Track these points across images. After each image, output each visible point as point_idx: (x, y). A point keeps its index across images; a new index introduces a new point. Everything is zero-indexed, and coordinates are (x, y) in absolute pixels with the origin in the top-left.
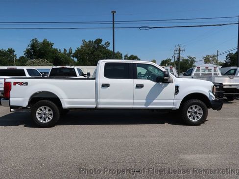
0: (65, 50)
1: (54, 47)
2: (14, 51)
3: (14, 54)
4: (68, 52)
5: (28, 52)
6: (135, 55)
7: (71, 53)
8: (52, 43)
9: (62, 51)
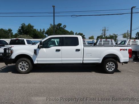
0: (41, 30)
1: (34, 28)
2: (12, 30)
3: (12, 32)
4: (42, 31)
5: (19, 31)
6: (81, 33)
7: (44, 32)
8: (33, 26)
9: (39, 31)
